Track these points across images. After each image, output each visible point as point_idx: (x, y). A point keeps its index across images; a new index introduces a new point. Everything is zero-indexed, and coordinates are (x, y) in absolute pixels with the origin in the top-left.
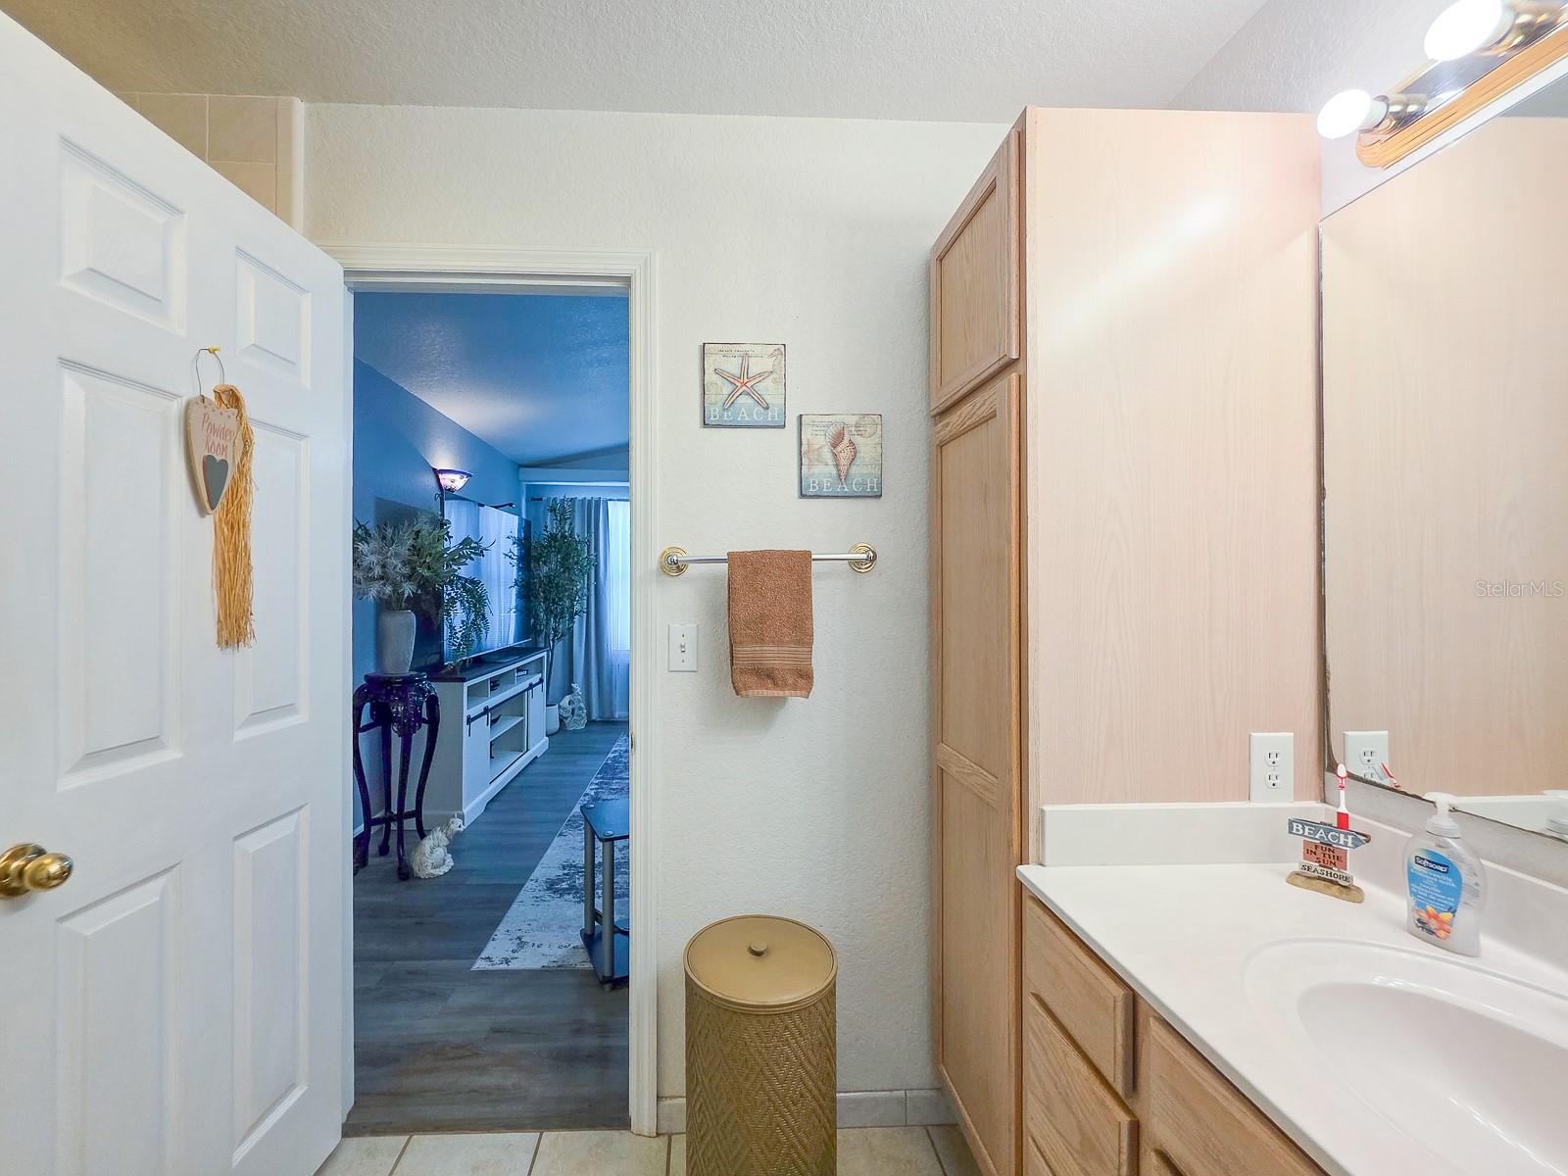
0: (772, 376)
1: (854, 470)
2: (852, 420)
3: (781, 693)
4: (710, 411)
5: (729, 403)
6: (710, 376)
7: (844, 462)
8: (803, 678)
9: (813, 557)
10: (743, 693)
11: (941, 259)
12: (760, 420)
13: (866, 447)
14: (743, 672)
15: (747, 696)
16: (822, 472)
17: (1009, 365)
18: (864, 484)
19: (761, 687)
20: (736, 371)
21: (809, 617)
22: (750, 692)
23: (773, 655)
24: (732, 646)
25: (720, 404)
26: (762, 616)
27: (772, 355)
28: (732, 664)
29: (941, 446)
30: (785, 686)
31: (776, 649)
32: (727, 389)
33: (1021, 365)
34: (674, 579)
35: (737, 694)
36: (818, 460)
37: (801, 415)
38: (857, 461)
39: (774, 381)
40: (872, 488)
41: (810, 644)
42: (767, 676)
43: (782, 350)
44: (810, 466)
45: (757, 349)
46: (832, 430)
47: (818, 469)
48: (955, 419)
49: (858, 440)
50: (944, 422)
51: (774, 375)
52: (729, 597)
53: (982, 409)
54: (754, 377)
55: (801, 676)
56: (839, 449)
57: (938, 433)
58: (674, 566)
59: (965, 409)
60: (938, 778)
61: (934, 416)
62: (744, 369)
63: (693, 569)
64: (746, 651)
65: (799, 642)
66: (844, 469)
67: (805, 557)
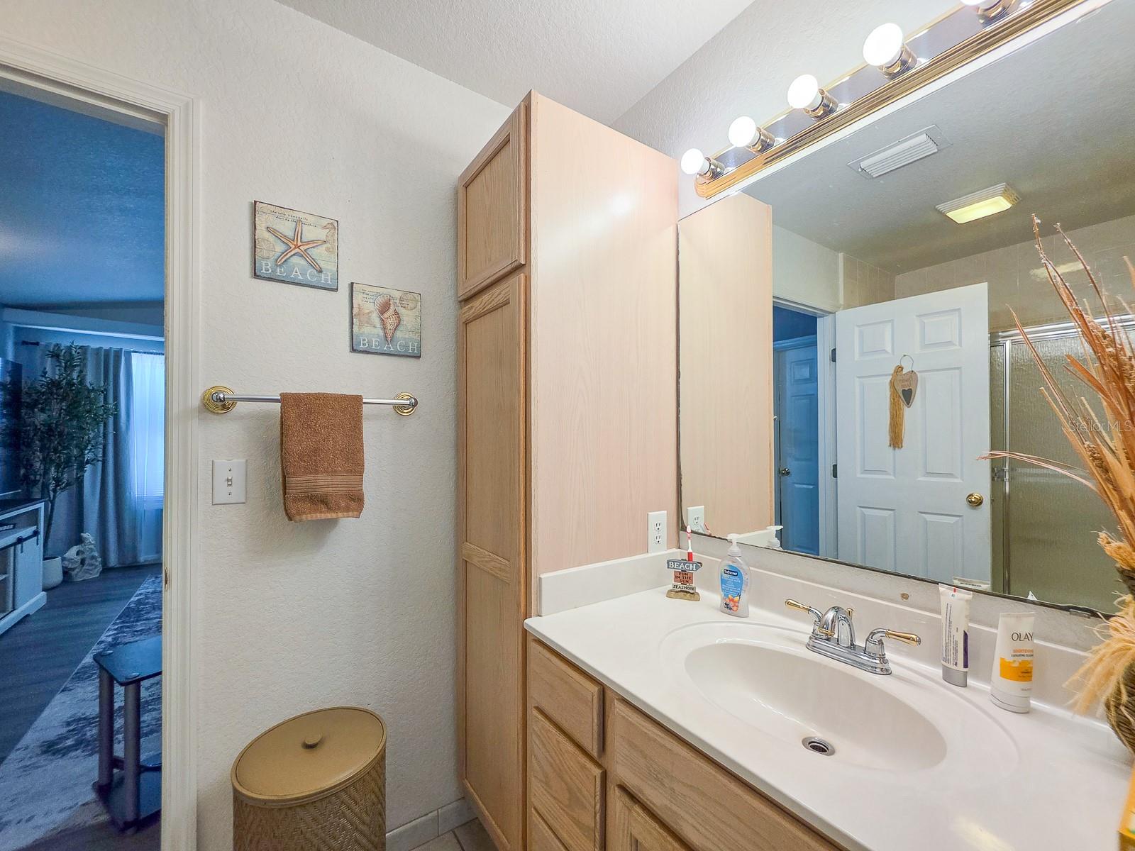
0: (325, 246)
1: (398, 334)
2: (397, 295)
3: (334, 515)
4: (261, 264)
5: (282, 261)
6: (261, 232)
7: (390, 327)
8: (355, 501)
9: (364, 401)
10: (297, 518)
11: (466, 186)
12: (314, 281)
13: (408, 317)
14: (295, 500)
15: (301, 521)
16: (371, 332)
17: (519, 267)
18: (406, 346)
19: (315, 511)
20: (290, 234)
21: (361, 451)
22: (304, 517)
23: (325, 483)
24: (284, 477)
25: (272, 259)
26: (316, 450)
27: (325, 227)
28: (285, 493)
29: (466, 323)
30: (338, 508)
31: (329, 478)
32: (280, 248)
33: (527, 268)
34: (219, 417)
35: (290, 519)
36: (368, 323)
37: (352, 283)
38: (401, 328)
39: (327, 249)
40: (413, 350)
41: (361, 473)
42: (322, 501)
43: (334, 226)
44: (361, 326)
45: (311, 219)
46: (380, 300)
47: (367, 330)
48: (477, 304)
49: (402, 311)
50: (469, 306)
51: (327, 245)
52: (282, 434)
53: (497, 299)
54: (308, 243)
55: (353, 500)
56: (386, 315)
57: (464, 314)
58: (218, 404)
59: (485, 297)
60: (463, 567)
61: (461, 302)
62: (298, 234)
63: (241, 407)
64: (299, 481)
65: (350, 472)
66: (390, 332)
67: (356, 401)
